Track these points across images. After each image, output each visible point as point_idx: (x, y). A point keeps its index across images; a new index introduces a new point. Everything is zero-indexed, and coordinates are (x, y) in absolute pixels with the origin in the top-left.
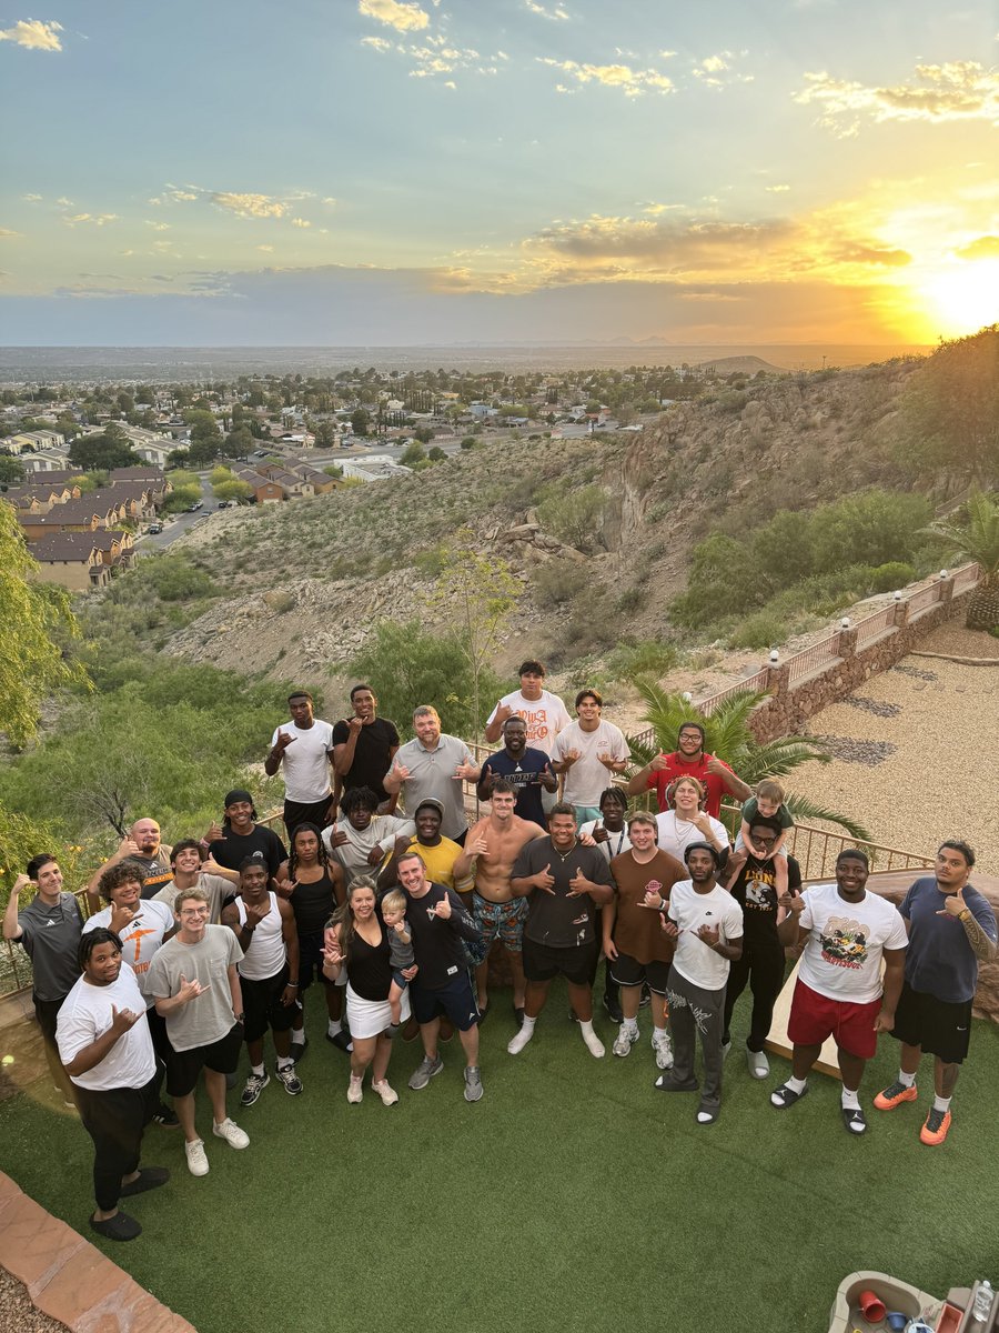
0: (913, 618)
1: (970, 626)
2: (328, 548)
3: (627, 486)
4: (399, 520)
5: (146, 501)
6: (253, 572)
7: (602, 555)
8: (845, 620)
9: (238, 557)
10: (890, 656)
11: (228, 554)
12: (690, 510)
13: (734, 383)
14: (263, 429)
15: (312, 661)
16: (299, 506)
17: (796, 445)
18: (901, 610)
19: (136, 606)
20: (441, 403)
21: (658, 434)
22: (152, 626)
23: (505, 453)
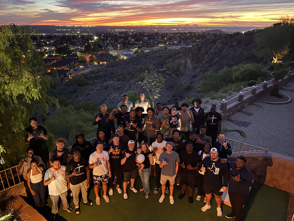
0: (257, 92)
1: (271, 95)
2: (116, 74)
3: (188, 60)
4: (133, 68)
5: (74, 62)
6: (98, 80)
7: (181, 77)
8: (241, 92)
9: (95, 76)
10: (251, 101)
11: (93, 75)
12: (203, 66)
13: (214, 36)
14: (101, 46)
15: (112, 101)
16: (109, 64)
17: (229, 51)
18: (254, 90)
19: (71, 87)
20: (143, 40)
21: (196, 48)
22: (75, 92)
23: (159, 52)
